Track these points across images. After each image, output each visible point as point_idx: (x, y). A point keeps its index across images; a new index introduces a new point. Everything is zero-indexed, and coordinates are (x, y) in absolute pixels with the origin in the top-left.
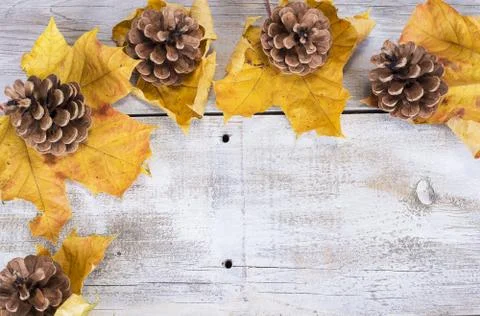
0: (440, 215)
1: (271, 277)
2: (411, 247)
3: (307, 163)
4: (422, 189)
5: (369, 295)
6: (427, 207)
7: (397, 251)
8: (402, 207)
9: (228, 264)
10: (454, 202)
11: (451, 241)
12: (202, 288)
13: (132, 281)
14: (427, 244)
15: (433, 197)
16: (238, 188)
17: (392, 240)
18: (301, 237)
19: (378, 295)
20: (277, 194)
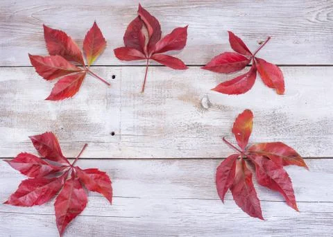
0: (212, 113)
1: (132, 139)
2: (197, 127)
3: (151, 89)
4: (204, 101)
5: (177, 148)
6: (206, 109)
7: (191, 129)
8: (195, 109)
9: (113, 134)
10: (219, 107)
11: (217, 124)
12: (100, 144)
13: (68, 141)
14: (205, 126)
15: (209, 105)
16: (119, 99)
17: (189, 124)
18: (147, 122)
19: (181, 148)
20: (136, 102)
